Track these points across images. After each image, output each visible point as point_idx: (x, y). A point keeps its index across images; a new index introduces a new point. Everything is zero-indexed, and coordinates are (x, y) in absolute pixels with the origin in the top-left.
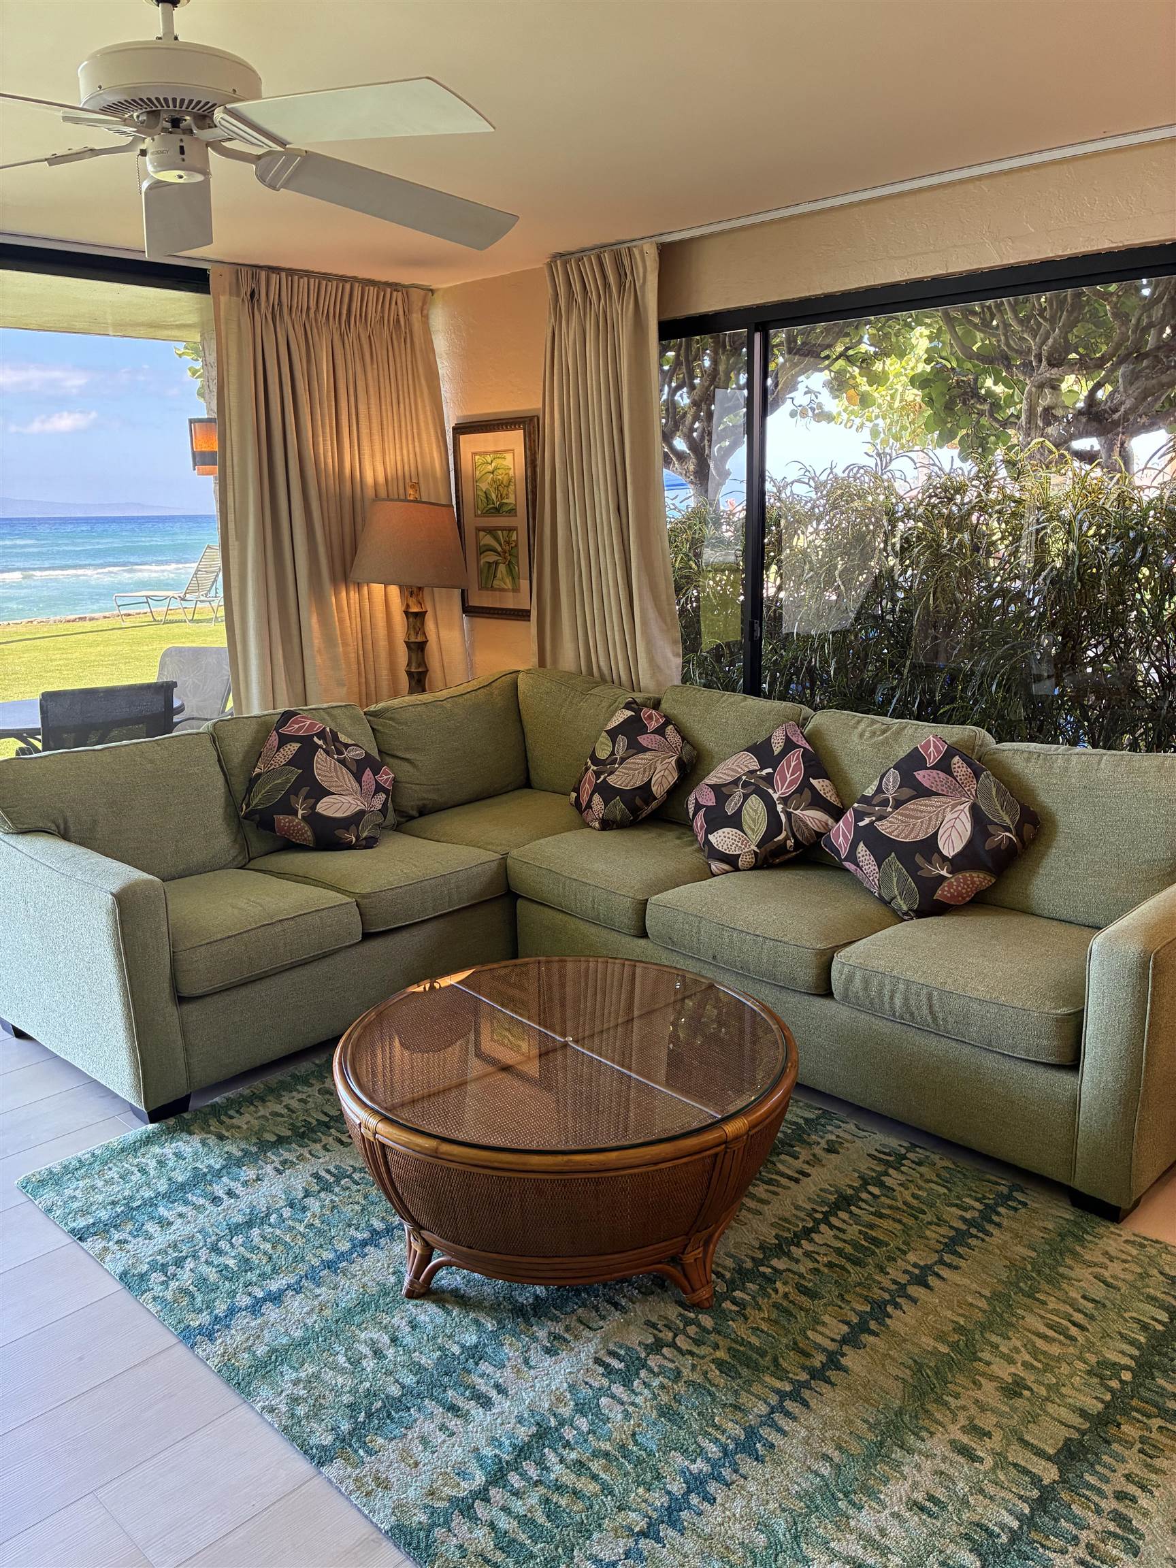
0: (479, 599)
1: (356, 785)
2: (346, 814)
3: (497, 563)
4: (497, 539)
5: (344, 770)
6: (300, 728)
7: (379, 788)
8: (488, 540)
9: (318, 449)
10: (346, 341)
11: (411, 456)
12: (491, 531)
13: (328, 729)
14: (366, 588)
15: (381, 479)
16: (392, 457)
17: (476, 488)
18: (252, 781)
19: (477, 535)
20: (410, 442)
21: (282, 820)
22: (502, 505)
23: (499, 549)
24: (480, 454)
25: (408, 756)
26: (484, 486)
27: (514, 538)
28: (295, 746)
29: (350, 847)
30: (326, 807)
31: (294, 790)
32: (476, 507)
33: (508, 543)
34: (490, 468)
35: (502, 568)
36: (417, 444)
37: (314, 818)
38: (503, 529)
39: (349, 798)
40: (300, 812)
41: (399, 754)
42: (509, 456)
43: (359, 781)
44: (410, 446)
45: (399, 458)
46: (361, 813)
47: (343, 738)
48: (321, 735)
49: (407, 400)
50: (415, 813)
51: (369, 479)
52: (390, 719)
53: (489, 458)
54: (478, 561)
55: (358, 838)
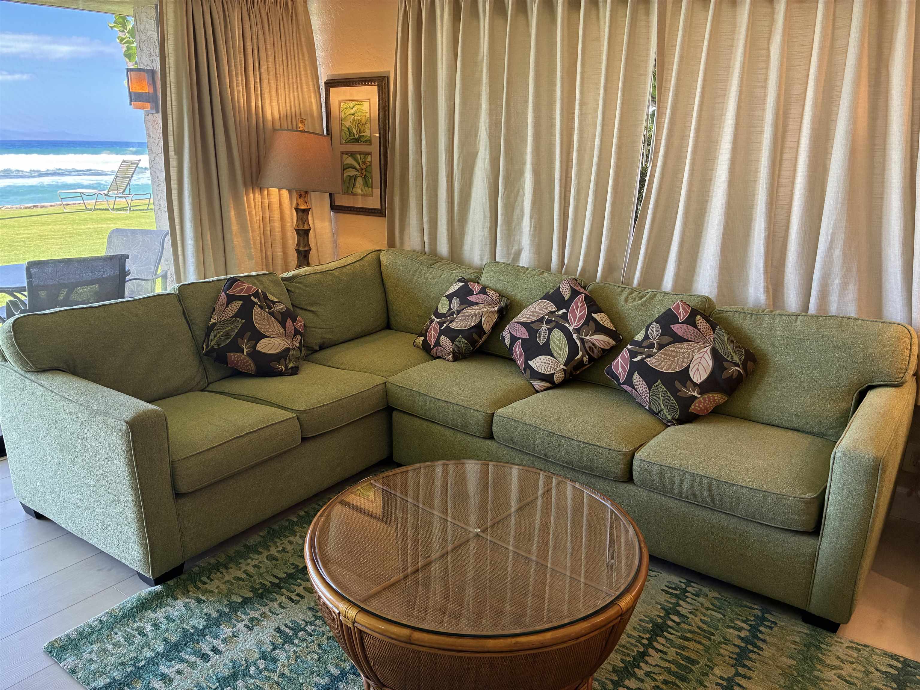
0: (343, 201)
1: (282, 330)
2: (276, 352)
3: (356, 177)
4: (356, 160)
5: (273, 319)
6: (241, 291)
7: (297, 332)
8: (349, 161)
9: (234, 92)
10: (252, 16)
11: (296, 101)
12: (352, 155)
13: (260, 291)
14: (266, 191)
15: (277, 116)
16: (283, 100)
17: (341, 125)
18: (210, 329)
19: (342, 157)
20: (295, 91)
21: (233, 356)
22: (360, 137)
23: (358, 167)
24: (345, 101)
25: (312, 309)
26: (348, 124)
27: (369, 159)
28: (239, 303)
29: (280, 374)
30: (264, 346)
31: (241, 334)
32: (341, 138)
33: (364, 163)
34: (352, 111)
35: (360, 180)
36: (300, 92)
37: (255, 355)
38: (360, 153)
39: (278, 340)
40: (245, 350)
41: (306, 307)
42: (366, 104)
43: (284, 327)
44: (296, 94)
45: (288, 102)
46: (287, 350)
47: (271, 297)
48: (256, 295)
49: (293, 60)
50: (318, 348)
51: (269, 116)
52: (298, 283)
53: (351, 105)
54: (342, 175)
55: (286, 367)
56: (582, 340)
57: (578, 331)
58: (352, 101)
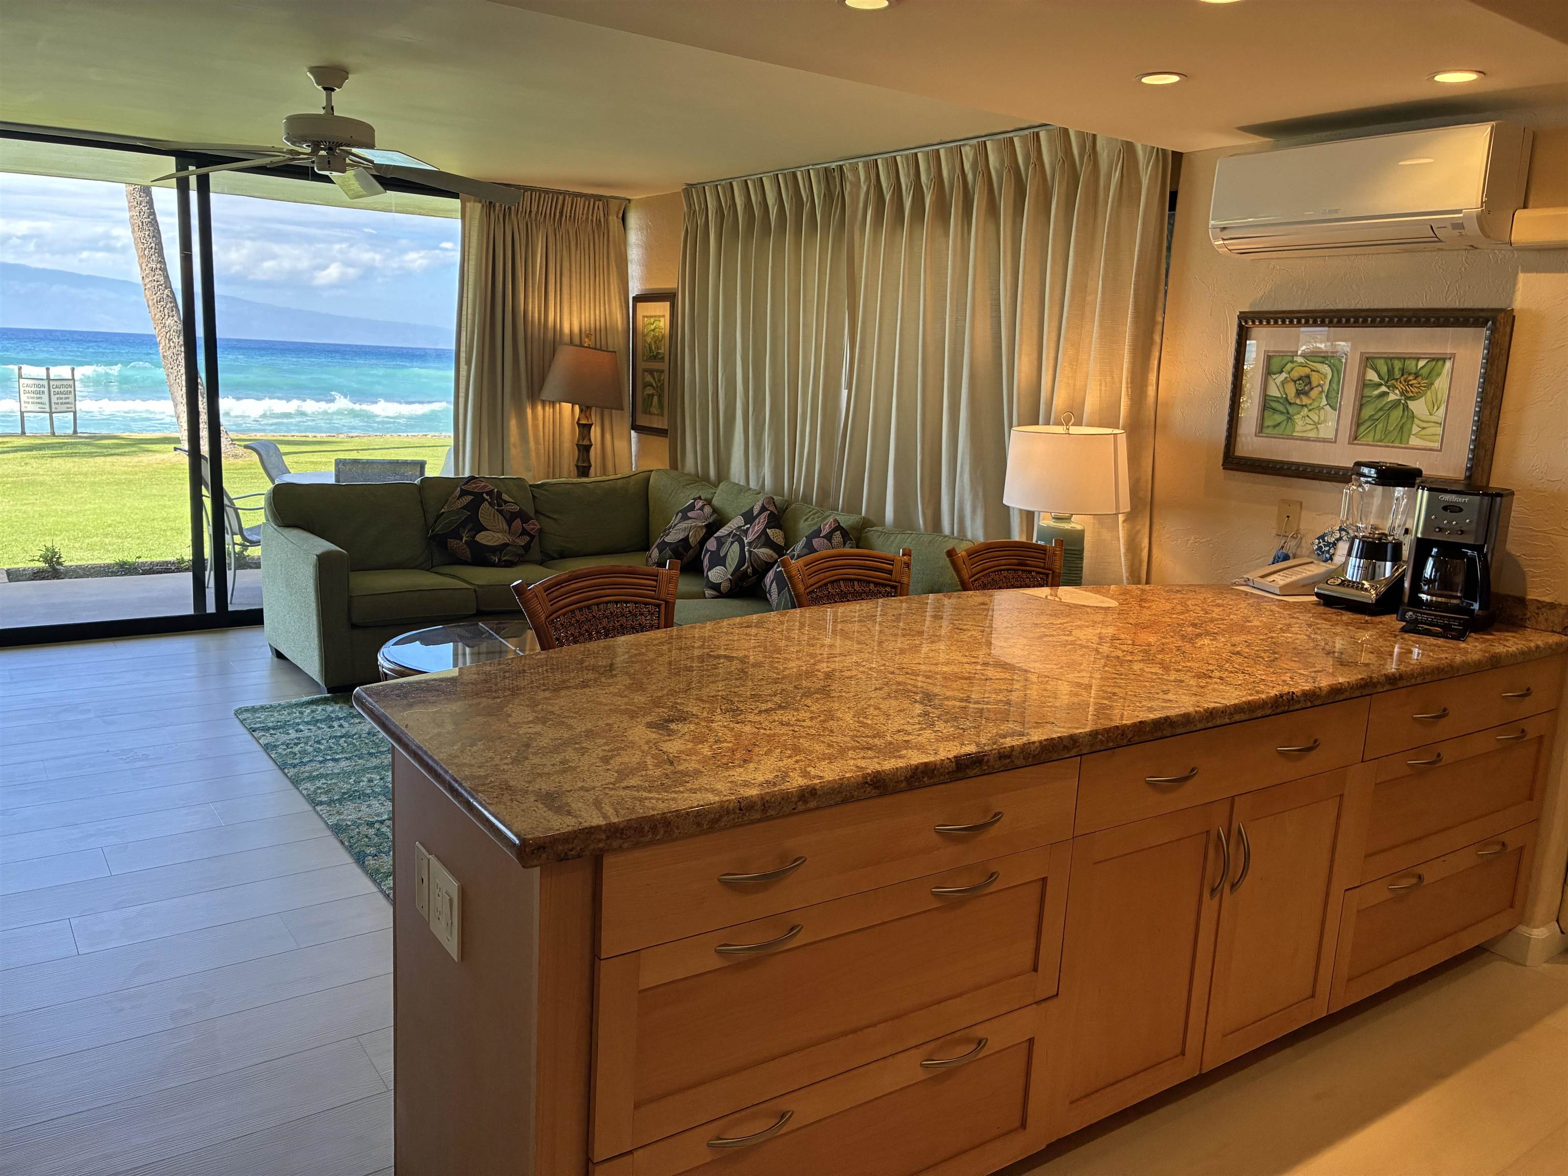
0: (642, 421)
1: (506, 527)
2: (494, 544)
3: (653, 395)
4: (654, 378)
5: (500, 517)
6: (476, 487)
7: (524, 532)
8: (649, 378)
9: (528, 307)
10: (558, 236)
11: (602, 316)
12: (651, 372)
13: (496, 490)
14: (558, 405)
15: (576, 329)
16: (587, 315)
17: (645, 341)
18: (440, 516)
19: (643, 374)
20: (602, 305)
21: (453, 543)
22: (658, 353)
23: (655, 385)
24: (647, 317)
25: (555, 516)
26: (649, 340)
27: (662, 378)
28: (470, 498)
29: (493, 565)
30: (483, 538)
31: (463, 524)
32: (644, 355)
33: (659, 380)
34: (653, 327)
35: (656, 399)
36: (607, 307)
37: (473, 545)
38: (657, 371)
39: (499, 535)
40: (464, 539)
41: (548, 515)
42: (662, 319)
43: (510, 525)
44: (602, 308)
45: (592, 317)
46: (506, 545)
47: (505, 497)
48: (490, 493)
49: (602, 276)
50: (556, 555)
51: (566, 330)
52: (546, 490)
53: (652, 320)
54: (643, 393)
55: (499, 559)
56: (750, 552)
57: (750, 544)
58: (651, 317)
